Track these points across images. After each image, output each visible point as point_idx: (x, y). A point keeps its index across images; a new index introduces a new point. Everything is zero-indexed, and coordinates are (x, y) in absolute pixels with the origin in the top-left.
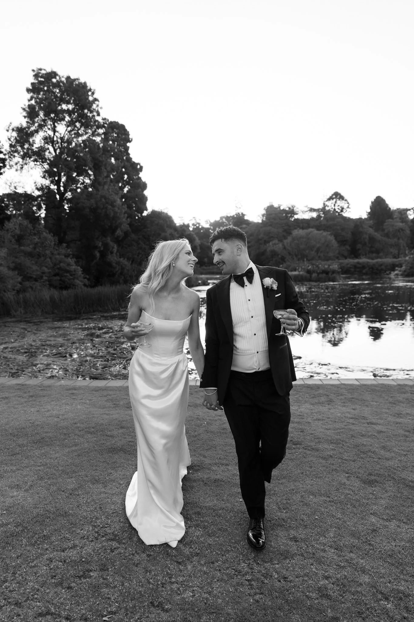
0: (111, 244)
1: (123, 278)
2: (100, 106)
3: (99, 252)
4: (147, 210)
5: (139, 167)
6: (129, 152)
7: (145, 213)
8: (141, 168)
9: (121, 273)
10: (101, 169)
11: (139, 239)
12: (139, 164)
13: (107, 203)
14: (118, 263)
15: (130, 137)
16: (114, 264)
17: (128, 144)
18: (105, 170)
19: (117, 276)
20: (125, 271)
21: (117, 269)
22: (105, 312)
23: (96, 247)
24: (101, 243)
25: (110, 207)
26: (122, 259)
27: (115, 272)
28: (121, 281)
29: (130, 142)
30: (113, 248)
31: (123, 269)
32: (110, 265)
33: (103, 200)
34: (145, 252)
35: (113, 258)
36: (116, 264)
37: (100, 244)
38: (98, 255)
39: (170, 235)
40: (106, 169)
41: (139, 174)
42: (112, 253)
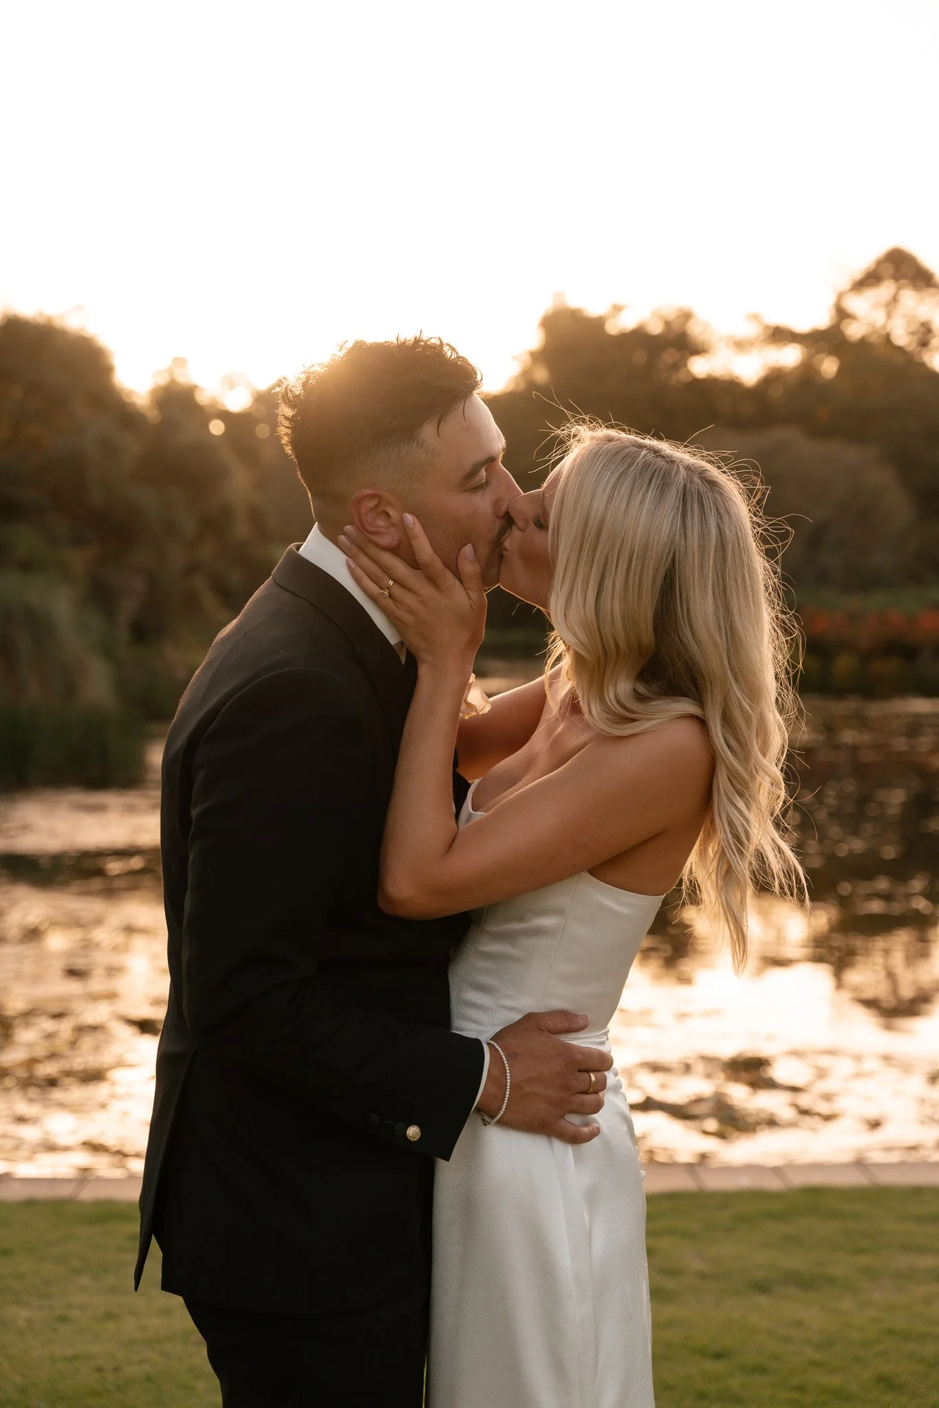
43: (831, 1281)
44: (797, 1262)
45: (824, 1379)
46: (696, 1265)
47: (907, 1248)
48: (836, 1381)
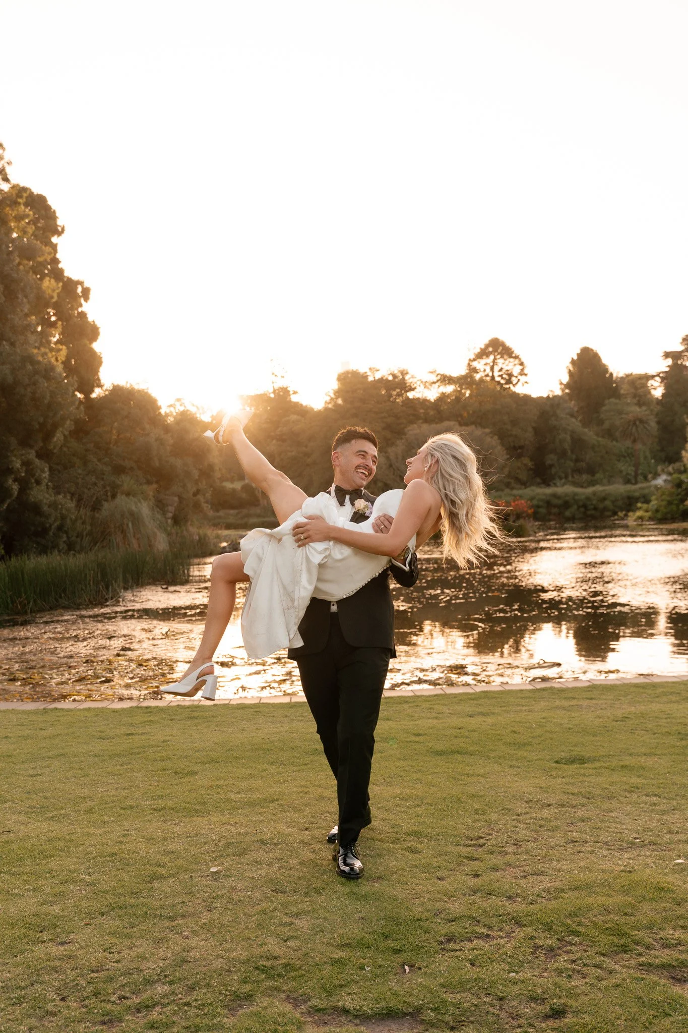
0: (37, 461)
1: (65, 539)
2: (6, 159)
3: (15, 480)
4: (100, 386)
5: (79, 290)
6: (58, 256)
7: (97, 393)
8: (86, 293)
9: (60, 528)
10: (18, 298)
11: (87, 450)
12: (81, 283)
13: (36, 372)
14: (54, 505)
15: (60, 222)
16: (45, 508)
17: (54, 239)
18: (25, 300)
19: (51, 534)
20: (68, 521)
21: (51, 520)
22: (78, 609)
23: (9, 471)
24: (19, 461)
25: (41, 380)
26: (61, 497)
27: (48, 526)
28: (62, 546)
29: (59, 233)
30: (43, 471)
31: (63, 518)
32: (36, 509)
33: (30, 367)
34: (103, 479)
35: (42, 495)
36: (49, 506)
37: (17, 464)
38: (15, 487)
39: (156, 440)
40: (26, 297)
41: (81, 305)
42: (38, 482)
43: (493, 714)
44: (482, 709)
45: (494, 732)
46: (448, 711)
47: (518, 705)
48: (499, 732)
